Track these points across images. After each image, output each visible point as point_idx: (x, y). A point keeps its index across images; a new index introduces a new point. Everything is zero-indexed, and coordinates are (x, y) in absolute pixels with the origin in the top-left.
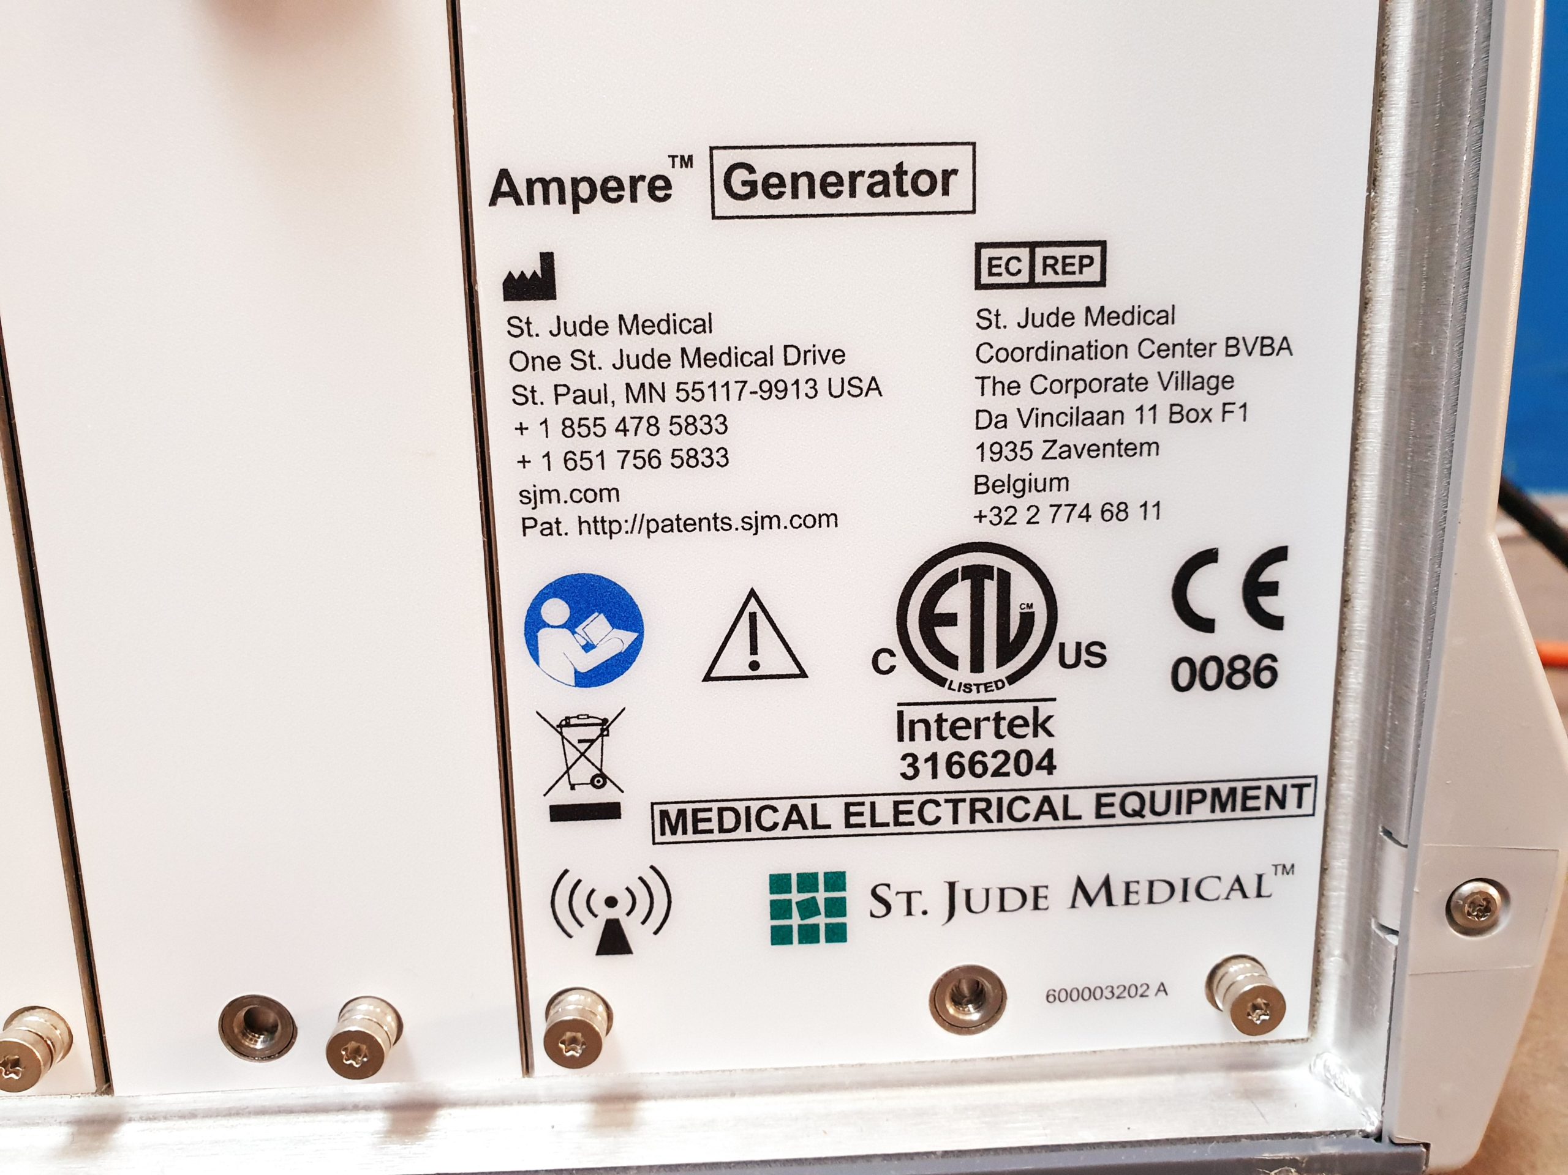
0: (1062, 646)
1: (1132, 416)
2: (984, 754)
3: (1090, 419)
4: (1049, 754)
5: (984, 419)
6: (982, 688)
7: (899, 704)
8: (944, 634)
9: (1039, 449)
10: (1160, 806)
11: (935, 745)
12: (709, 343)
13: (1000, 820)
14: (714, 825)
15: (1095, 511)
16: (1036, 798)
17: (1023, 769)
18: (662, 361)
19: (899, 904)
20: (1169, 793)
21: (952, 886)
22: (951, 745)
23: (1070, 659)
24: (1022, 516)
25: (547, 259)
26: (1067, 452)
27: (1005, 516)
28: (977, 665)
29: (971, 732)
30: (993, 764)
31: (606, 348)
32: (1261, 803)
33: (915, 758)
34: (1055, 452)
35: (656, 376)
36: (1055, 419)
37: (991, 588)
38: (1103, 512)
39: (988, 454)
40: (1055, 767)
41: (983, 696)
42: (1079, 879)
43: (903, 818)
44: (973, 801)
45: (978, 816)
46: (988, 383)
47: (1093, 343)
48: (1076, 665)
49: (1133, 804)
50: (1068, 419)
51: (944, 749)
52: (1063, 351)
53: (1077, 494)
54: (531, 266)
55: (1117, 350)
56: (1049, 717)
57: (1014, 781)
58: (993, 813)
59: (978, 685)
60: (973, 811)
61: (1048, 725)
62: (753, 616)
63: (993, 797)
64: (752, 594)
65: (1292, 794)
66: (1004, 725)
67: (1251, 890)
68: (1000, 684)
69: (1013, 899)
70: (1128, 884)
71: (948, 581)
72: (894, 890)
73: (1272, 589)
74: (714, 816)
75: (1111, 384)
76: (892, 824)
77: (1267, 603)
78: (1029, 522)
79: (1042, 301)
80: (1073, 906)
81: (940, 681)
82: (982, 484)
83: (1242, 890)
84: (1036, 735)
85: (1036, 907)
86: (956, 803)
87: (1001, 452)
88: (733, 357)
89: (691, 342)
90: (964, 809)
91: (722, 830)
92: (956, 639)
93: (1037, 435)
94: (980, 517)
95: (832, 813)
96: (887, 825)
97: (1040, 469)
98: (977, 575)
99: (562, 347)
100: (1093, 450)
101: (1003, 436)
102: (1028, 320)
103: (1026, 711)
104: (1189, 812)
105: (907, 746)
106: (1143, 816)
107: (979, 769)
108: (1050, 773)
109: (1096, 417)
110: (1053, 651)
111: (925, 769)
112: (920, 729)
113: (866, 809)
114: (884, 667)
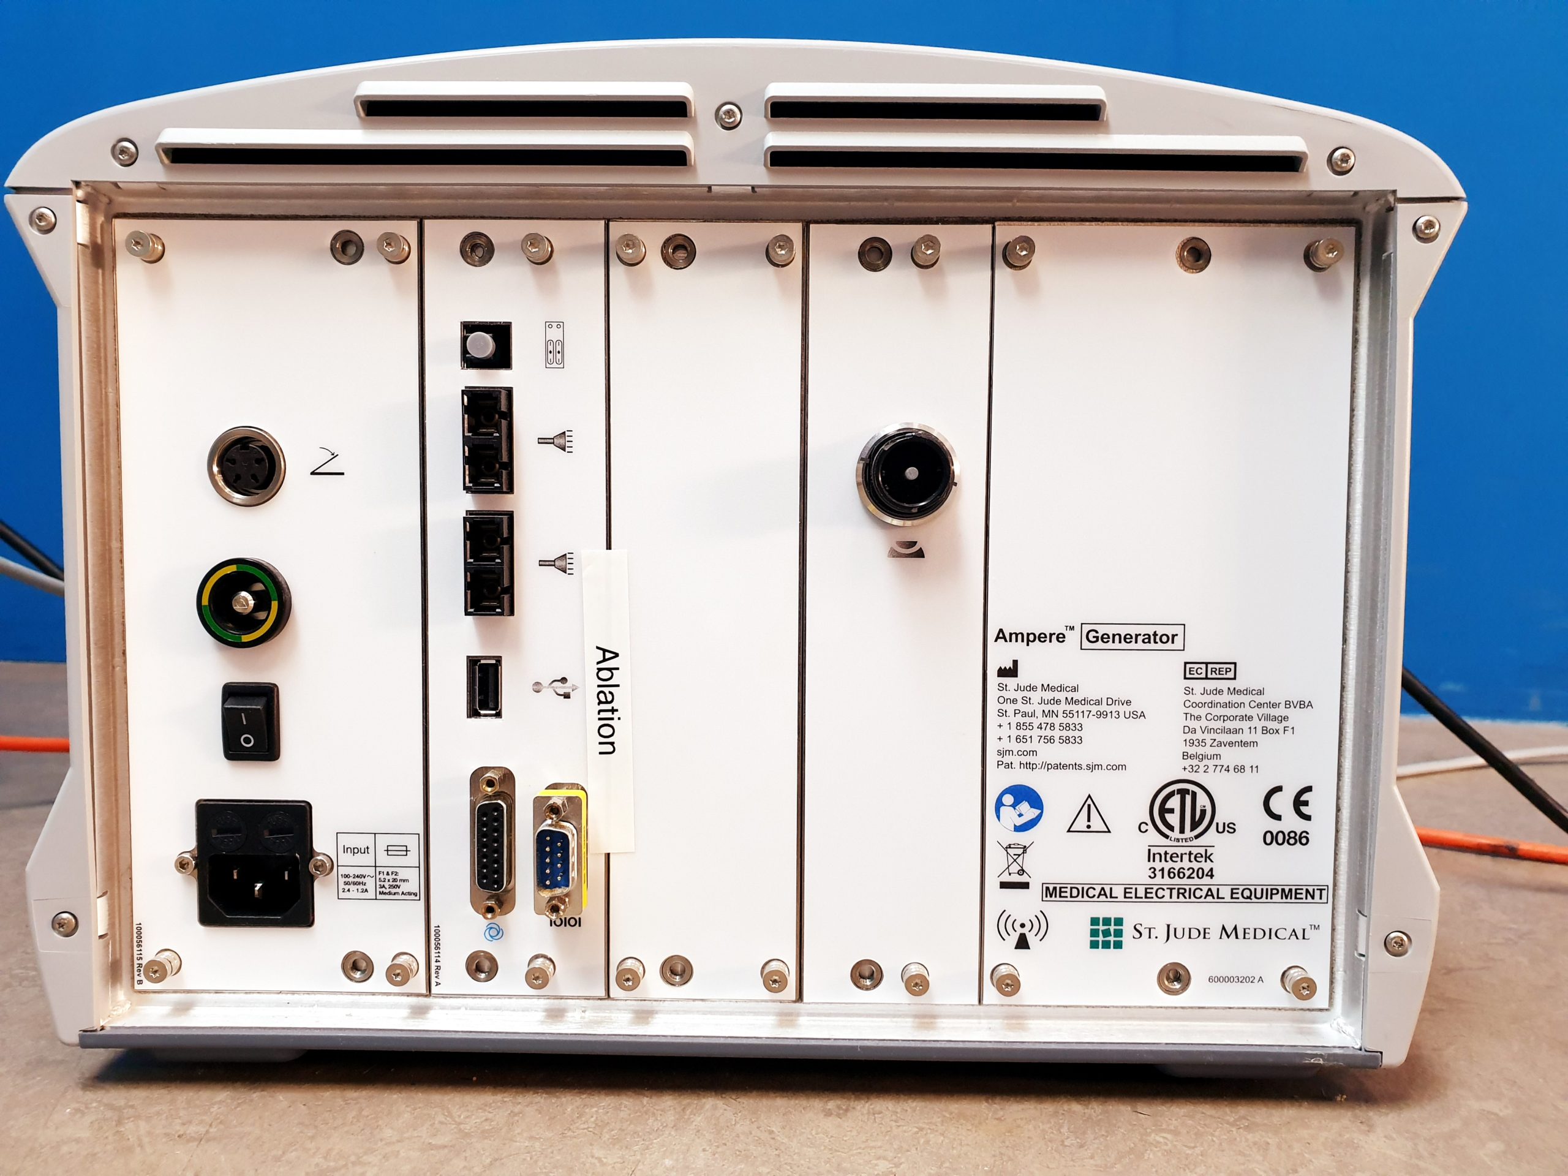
0: (1217, 824)
1: (1246, 730)
2: (1184, 869)
3: (1229, 731)
4: (1211, 870)
5: (1187, 730)
6: (1184, 840)
7: (1149, 846)
8: (1168, 816)
9: (1209, 742)
10: (1259, 895)
11: (1163, 864)
12: (1077, 696)
13: (1190, 898)
14: (1068, 894)
15: (1231, 769)
16: (1205, 889)
17: (1200, 876)
18: (1058, 702)
19: (1145, 933)
20: (1262, 890)
21: (1168, 926)
22: (1170, 864)
23: (1221, 829)
24: (1202, 769)
25: (1015, 662)
26: (1220, 744)
27: (1195, 769)
28: (1182, 831)
29: (1179, 859)
30: (1187, 873)
31: (1036, 696)
32: (1303, 896)
33: (1155, 869)
34: (1215, 744)
35: (1055, 708)
36: (1215, 731)
37: (1188, 798)
38: (1235, 769)
39: (1188, 743)
40: (1213, 876)
41: (1184, 844)
42: (1223, 926)
43: (1148, 895)
44: (1179, 889)
45: (1181, 896)
46: (1189, 716)
47: (1231, 702)
48: (1223, 831)
49: (1247, 893)
50: (1220, 731)
51: (1167, 866)
52: (1219, 705)
53: (1224, 761)
54: (1009, 665)
55: (1241, 705)
56: (1212, 854)
57: (1196, 881)
58: (1187, 895)
59: (1182, 839)
60: (1179, 893)
61: (1211, 857)
62: (1089, 806)
63: (1187, 888)
64: (1089, 796)
65: (1317, 893)
66: (1193, 857)
67: (1300, 935)
68: (1191, 839)
69: (1194, 933)
70: (1245, 929)
71: (1171, 794)
72: (1144, 926)
73: (1306, 803)
74: (1068, 890)
75: (1238, 718)
76: (1144, 897)
77: (1303, 809)
78: (1205, 772)
79: (1211, 685)
80: (1221, 938)
81: (1167, 837)
82: (1185, 756)
83: (1296, 935)
84: (1206, 861)
85: (1204, 938)
86: (1171, 889)
87: (1193, 743)
88: (1086, 701)
89: (1070, 695)
90: (1175, 892)
91: (1071, 897)
92: (1173, 819)
93: (1208, 737)
94: (1185, 769)
95: (1118, 892)
96: (1142, 898)
97: (1209, 751)
98: (1183, 793)
99: (1019, 695)
100: (1231, 744)
101: (1194, 737)
102: (1205, 692)
103: (1202, 851)
104: (1271, 898)
105: (1152, 864)
106: (1251, 899)
107: (1181, 875)
108: (1212, 878)
109: (1232, 731)
110: (1214, 826)
111: (1159, 874)
112: (1157, 857)
113: (1133, 891)
114: (1143, 830)
